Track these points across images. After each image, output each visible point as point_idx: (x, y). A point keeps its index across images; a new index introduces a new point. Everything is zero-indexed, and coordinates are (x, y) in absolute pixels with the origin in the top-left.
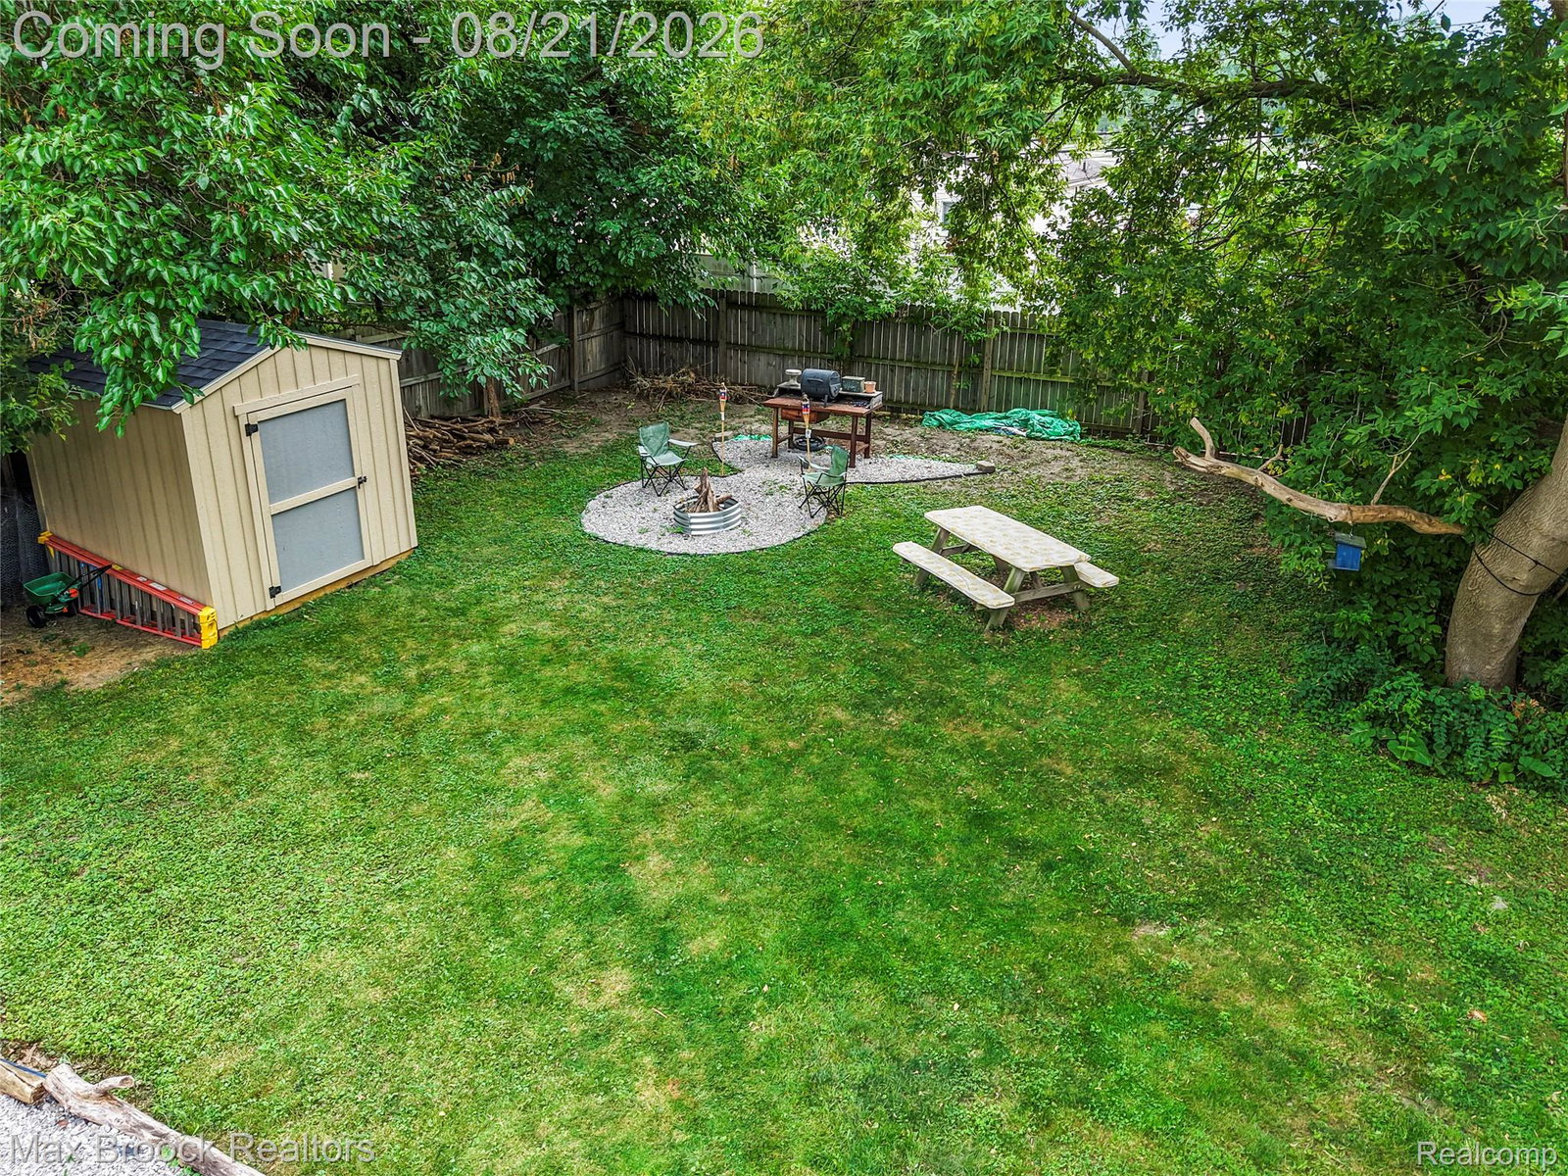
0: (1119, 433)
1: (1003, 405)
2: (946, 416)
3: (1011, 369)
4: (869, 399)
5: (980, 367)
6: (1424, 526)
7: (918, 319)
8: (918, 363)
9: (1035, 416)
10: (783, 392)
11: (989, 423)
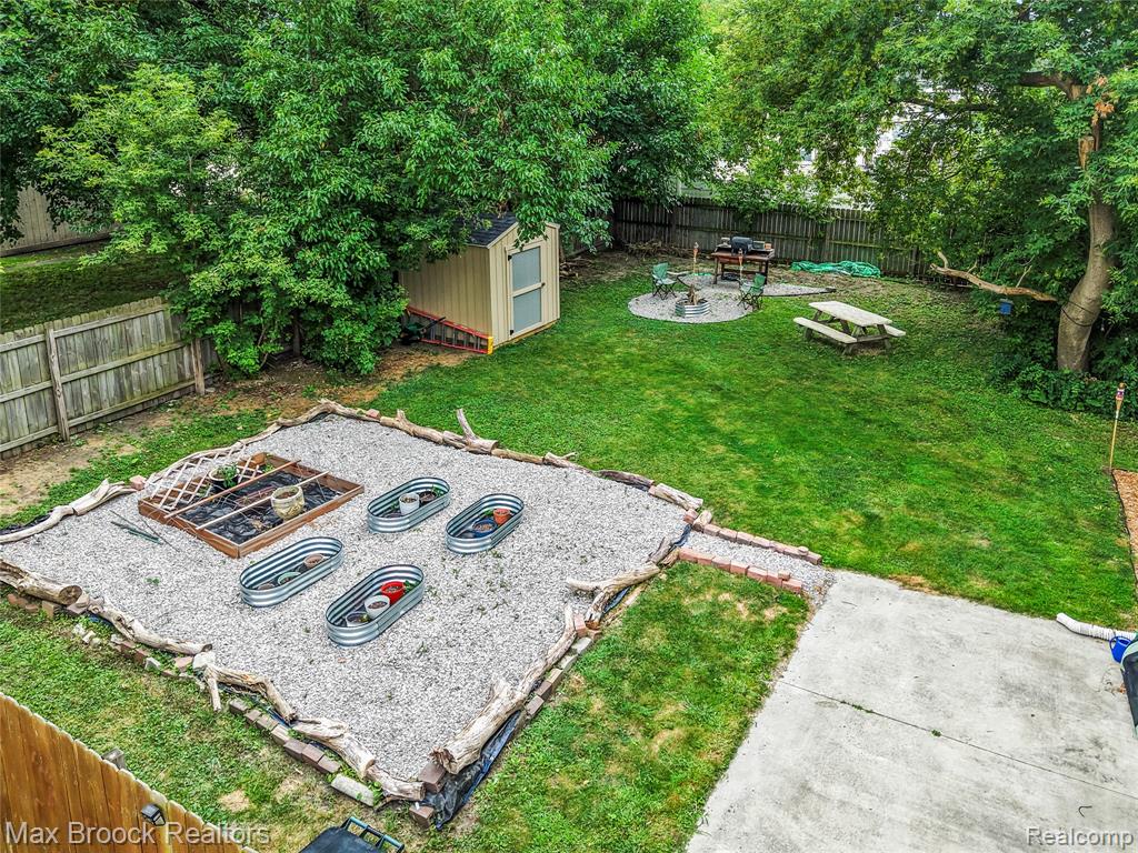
0: (902, 275)
1: (837, 259)
2: (806, 265)
3: (841, 239)
4: (767, 253)
5: (824, 239)
6: (1039, 297)
7: (786, 212)
8: (788, 236)
9: (855, 265)
10: (720, 249)
11: (830, 268)
